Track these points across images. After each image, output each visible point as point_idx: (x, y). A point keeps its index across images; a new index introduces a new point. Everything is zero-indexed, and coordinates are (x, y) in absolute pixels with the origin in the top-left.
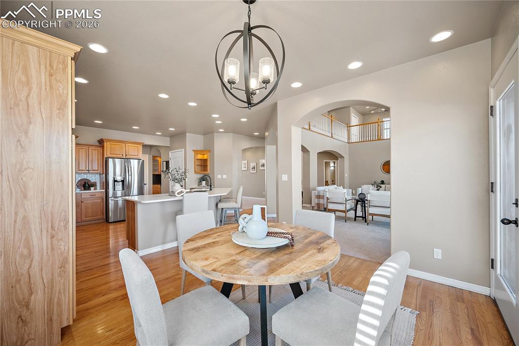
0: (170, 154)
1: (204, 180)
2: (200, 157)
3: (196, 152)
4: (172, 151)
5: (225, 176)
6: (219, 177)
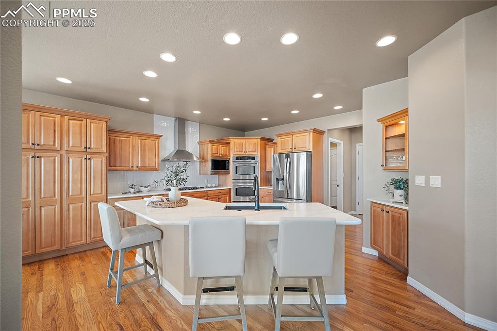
3: (386, 122)
5: (436, 181)
6: (420, 180)
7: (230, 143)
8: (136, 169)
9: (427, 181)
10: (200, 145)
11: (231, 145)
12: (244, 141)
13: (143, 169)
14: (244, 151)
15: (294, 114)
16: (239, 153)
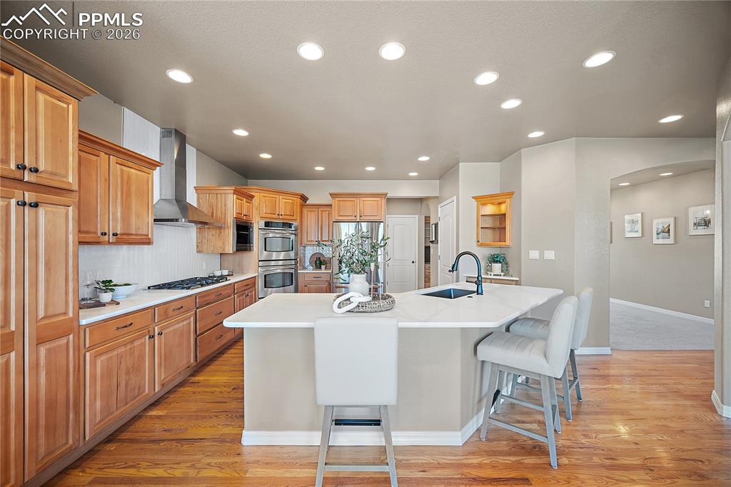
0: (439, 209)
1: (496, 262)
2: (490, 209)
3: (482, 200)
4: (442, 204)
5: (550, 255)
6: (534, 254)
7: (252, 197)
8: (112, 239)
9: (542, 255)
10: (198, 194)
11: (255, 201)
12: (278, 196)
13: (124, 239)
14: (277, 213)
15: (369, 171)
16: (269, 216)
